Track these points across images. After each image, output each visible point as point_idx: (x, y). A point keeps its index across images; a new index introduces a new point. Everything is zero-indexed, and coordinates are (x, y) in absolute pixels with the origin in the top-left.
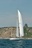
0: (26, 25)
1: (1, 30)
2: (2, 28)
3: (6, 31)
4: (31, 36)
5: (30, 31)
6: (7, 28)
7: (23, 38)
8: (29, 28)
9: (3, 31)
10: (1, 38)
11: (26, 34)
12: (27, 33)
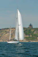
0: (31, 25)
1: (1, 31)
2: (3, 29)
3: (6, 33)
4: (37, 38)
5: (35, 33)
6: (8, 29)
7: (27, 41)
8: (34, 29)
9: (3, 33)
10: (1, 41)
11: (31, 36)
12: (31, 34)
